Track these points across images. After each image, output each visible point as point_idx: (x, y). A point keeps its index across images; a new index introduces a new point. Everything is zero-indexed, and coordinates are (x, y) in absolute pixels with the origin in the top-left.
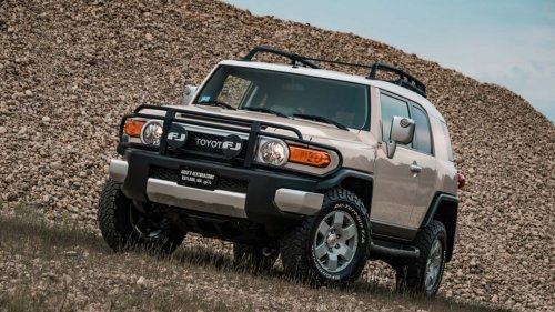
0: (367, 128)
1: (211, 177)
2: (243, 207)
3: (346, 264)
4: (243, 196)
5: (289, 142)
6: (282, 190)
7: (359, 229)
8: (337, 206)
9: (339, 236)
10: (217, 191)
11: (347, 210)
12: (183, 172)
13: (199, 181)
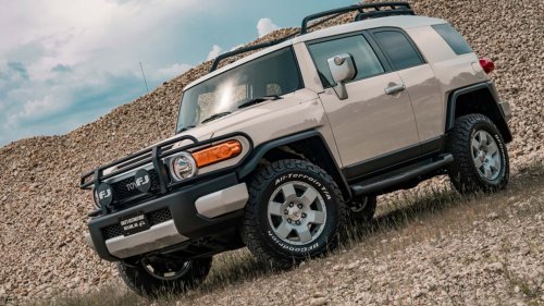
0: (301, 85)
1: (142, 217)
2: (177, 232)
3: (322, 227)
4: (171, 222)
5: (190, 150)
6: (200, 199)
7: (318, 189)
8: (278, 181)
9: (301, 206)
10: (153, 228)
11: (292, 179)
12: (123, 223)
13: (136, 225)
